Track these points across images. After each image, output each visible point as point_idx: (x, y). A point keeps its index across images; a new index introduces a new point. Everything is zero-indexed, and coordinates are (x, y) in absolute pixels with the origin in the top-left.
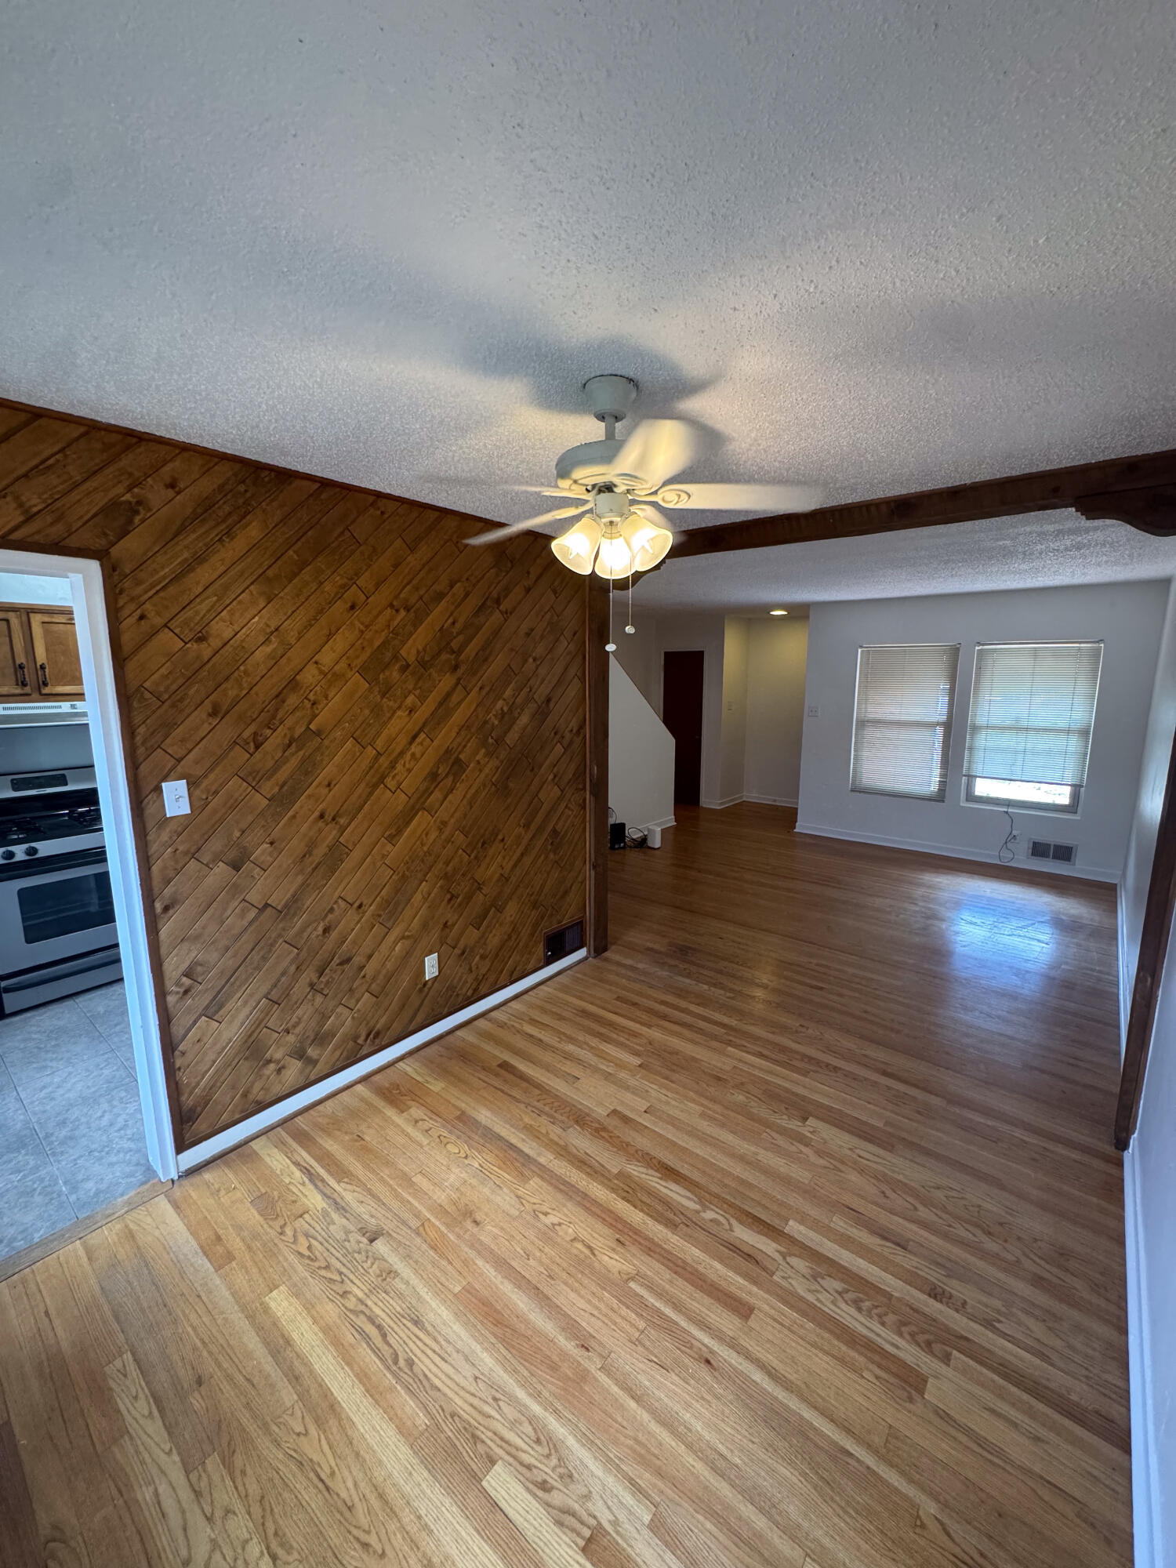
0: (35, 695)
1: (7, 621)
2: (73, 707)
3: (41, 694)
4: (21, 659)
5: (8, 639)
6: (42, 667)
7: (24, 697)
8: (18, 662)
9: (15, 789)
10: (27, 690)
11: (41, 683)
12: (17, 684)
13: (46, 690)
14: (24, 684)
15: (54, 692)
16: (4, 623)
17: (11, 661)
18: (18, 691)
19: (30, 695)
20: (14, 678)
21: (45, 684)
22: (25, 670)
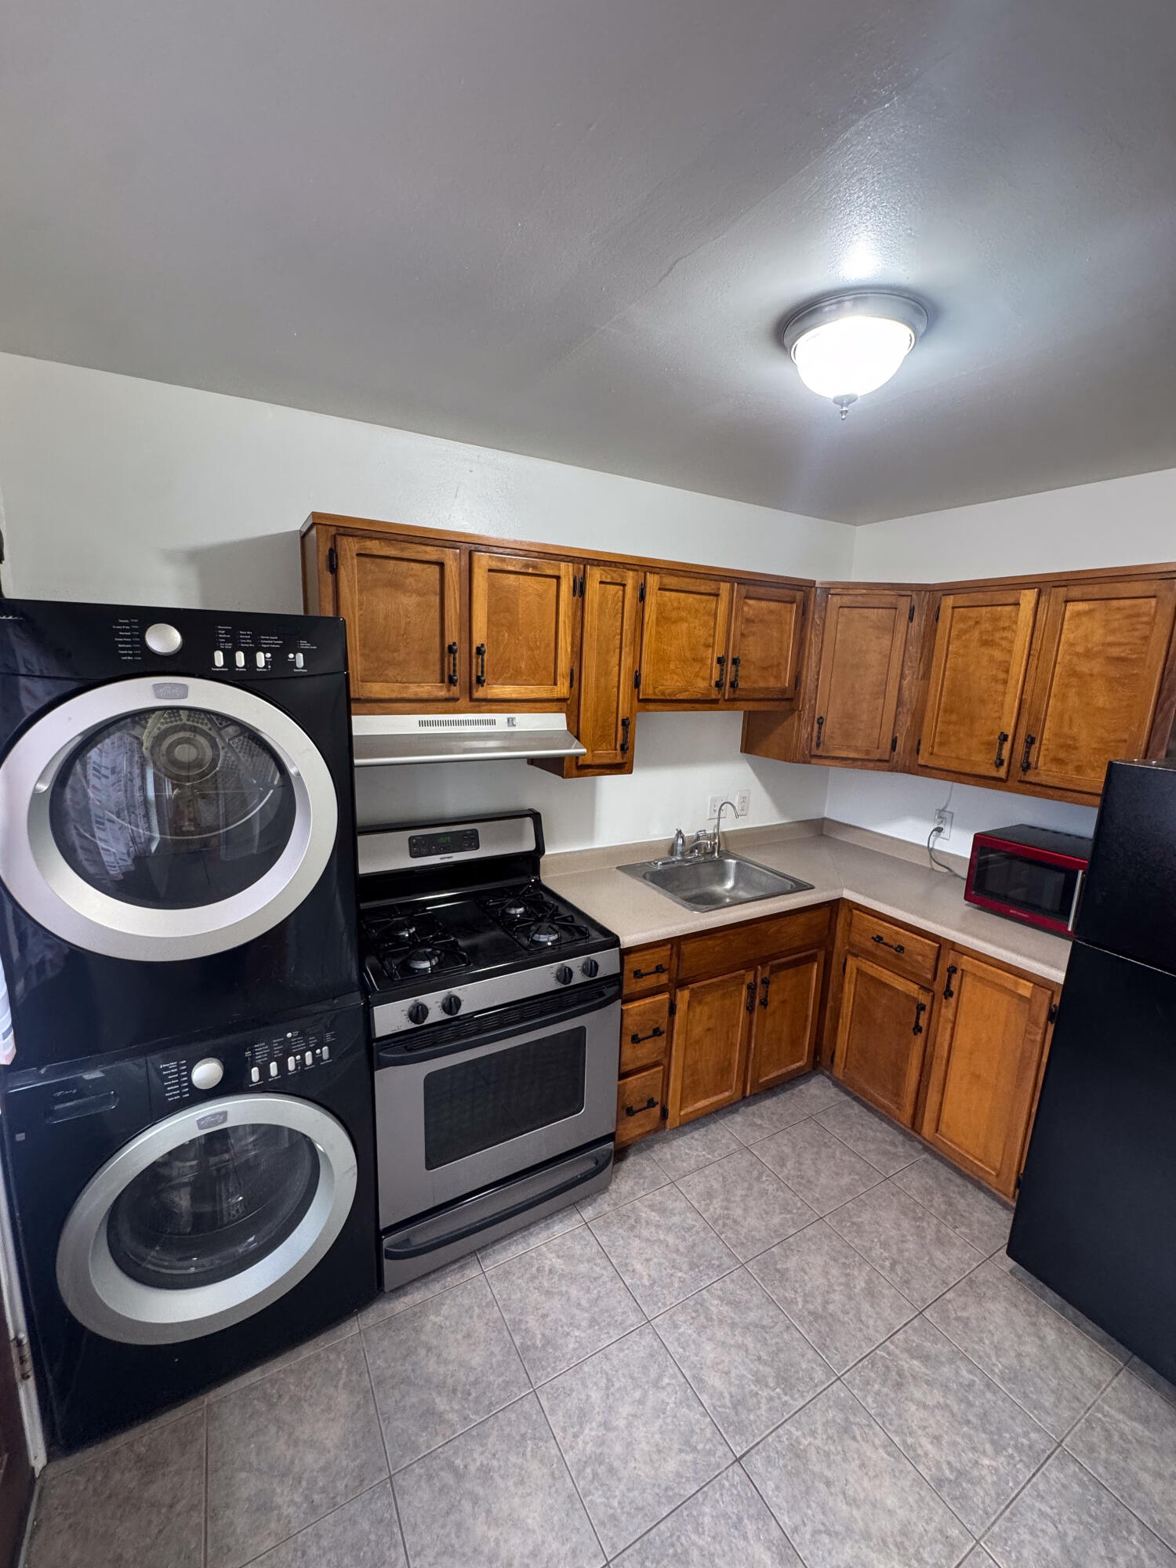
0: (464, 702)
1: (441, 565)
2: (510, 722)
3: (472, 699)
4: (452, 637)
5: (438, 599)
6: (480, 651)
7: (448, 704)
8: (449, 641)
9: (414, 855)
10: (455, 690)
11: (474, 678)
12: (442, 681)
13: (479, 693)
14: (452, 681)
15: (489, 697)
16: (437, 568)
17: (437, 641)
18: (443, 693)
19: (456, 700)
20: (438, 667)
21: (480, 681)
22: (457, 655)
